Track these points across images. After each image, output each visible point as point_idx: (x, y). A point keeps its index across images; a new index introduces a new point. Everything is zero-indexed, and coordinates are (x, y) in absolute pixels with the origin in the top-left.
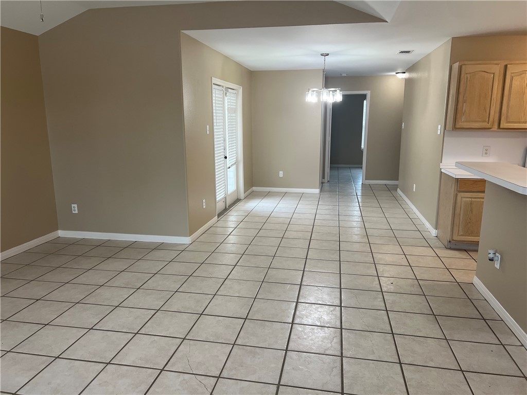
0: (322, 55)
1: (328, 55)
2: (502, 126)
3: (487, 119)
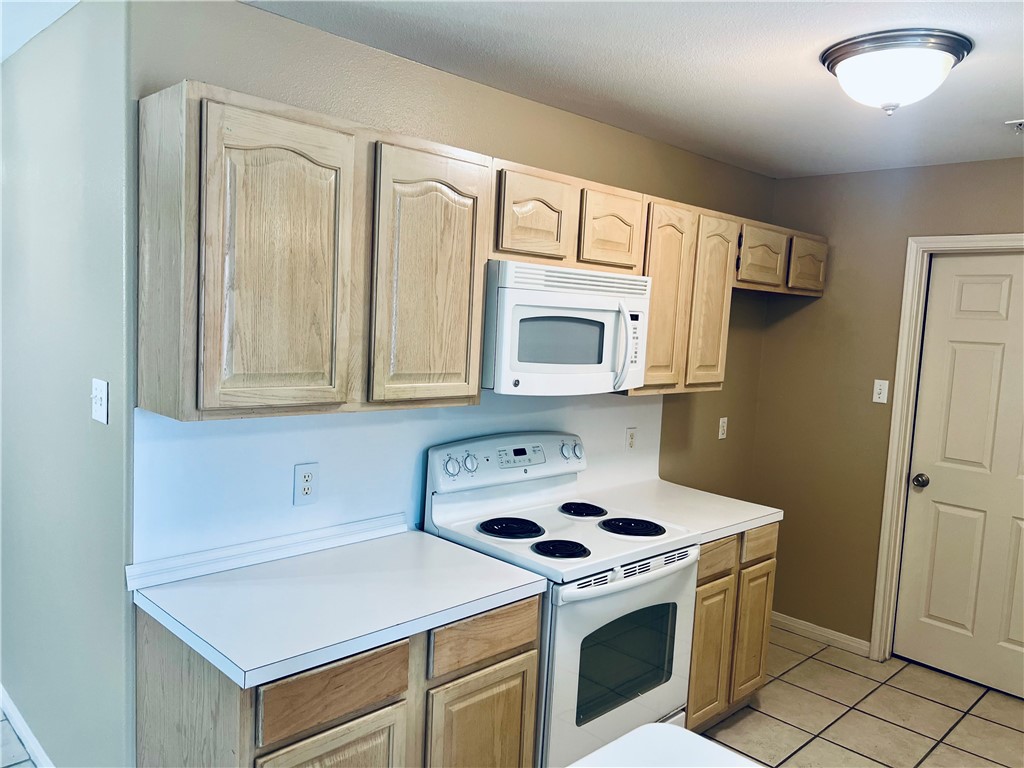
2: (378, 393)
3: (327, 368)
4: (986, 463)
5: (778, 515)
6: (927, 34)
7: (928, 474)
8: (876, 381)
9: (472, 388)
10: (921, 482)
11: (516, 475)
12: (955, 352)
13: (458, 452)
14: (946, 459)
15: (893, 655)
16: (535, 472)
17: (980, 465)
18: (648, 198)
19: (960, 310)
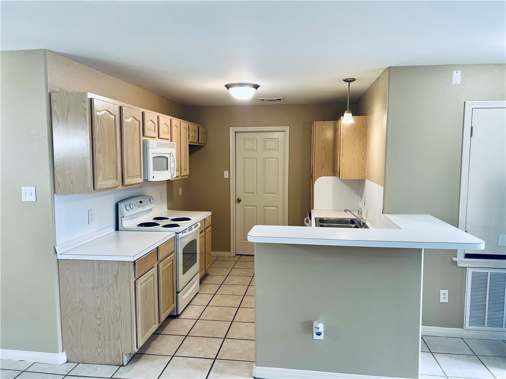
4: (255, 192)
5: (210, 213)
6: (250, 85)
7: (241, 198)
8: (225, 172)
9: (141, 180)
10: (239, 201)
11: (142, 209)
12: (244, 161)
13: (127, 203)
14: (245, 193)
15: (236, 255)
16: (147, 208)
17: (254, 193)
18: (171, 117)
19: (244, 148)
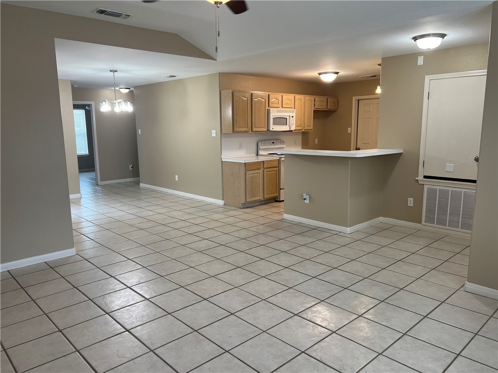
0: (111, 71)
1: (116, 71)
2: (253, 130)
3: (247, 126)
7: (360, 147)
9: (266, 129)
11: (273, 146)
13: (263, 142)
14: (363, 144)
17: (368, 144)
18: (294, 95)
